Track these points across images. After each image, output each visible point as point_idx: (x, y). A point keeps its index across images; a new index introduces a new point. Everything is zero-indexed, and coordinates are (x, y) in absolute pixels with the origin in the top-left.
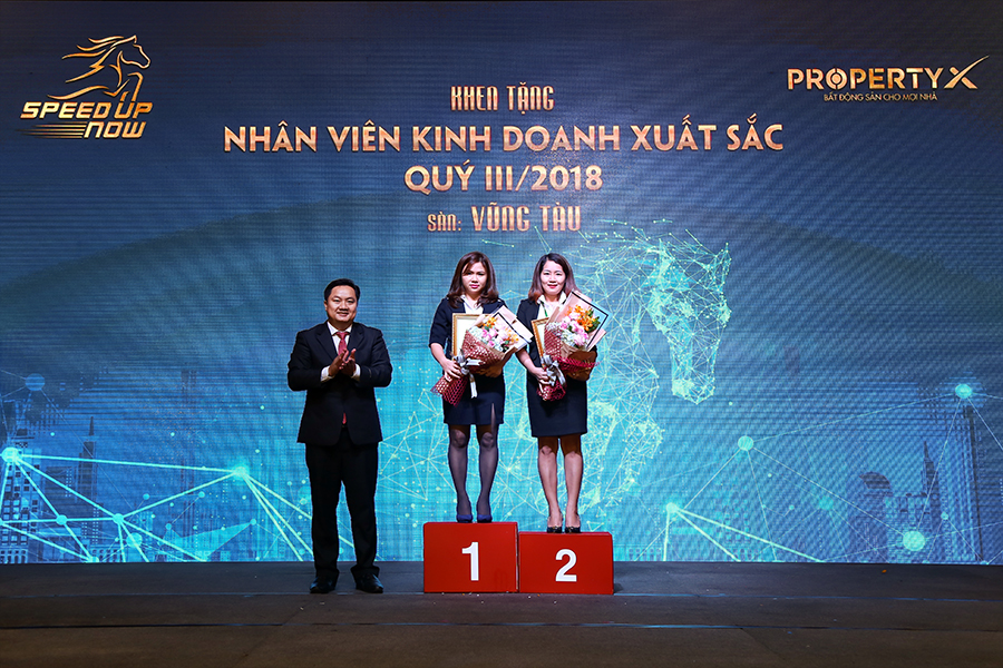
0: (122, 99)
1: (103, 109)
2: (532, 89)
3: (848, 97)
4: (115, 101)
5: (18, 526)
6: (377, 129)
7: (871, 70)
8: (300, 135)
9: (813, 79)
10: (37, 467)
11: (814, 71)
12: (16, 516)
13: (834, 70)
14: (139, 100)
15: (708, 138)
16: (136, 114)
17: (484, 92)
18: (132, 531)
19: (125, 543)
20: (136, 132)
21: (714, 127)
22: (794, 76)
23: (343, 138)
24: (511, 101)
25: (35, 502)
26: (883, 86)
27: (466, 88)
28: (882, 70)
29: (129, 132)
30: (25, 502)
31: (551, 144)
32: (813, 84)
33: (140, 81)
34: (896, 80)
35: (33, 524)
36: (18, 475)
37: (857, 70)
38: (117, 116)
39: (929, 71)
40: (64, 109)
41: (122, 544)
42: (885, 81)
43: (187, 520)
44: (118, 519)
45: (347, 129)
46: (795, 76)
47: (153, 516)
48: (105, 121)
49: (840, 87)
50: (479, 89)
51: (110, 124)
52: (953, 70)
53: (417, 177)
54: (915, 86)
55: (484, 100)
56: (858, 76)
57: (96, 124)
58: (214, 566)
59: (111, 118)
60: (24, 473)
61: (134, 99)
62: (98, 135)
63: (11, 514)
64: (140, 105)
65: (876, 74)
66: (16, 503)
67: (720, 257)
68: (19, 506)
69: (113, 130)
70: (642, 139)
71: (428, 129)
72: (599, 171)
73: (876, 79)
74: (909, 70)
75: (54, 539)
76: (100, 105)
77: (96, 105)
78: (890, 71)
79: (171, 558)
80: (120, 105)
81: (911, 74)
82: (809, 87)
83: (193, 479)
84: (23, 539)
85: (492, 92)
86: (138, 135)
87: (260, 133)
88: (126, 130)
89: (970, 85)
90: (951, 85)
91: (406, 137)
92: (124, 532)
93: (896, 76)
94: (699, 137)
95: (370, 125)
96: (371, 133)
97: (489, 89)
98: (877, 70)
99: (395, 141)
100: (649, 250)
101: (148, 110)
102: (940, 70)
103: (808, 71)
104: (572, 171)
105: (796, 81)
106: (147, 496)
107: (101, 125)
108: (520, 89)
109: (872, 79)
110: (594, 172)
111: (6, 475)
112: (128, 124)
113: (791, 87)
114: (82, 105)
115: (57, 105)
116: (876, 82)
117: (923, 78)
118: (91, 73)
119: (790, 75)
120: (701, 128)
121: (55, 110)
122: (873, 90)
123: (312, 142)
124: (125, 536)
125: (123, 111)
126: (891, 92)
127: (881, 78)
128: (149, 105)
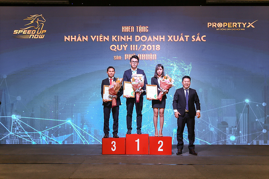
0: (39, 29)
1: (34, 32)
2: (143, 27)
3: (223, 29)
4: (37, 30)
5: (16, 134)
6: (103, 36)
7: (229, 23)
8: (84, 38)
9: (214, 25)
10: (20, 120)
12: (16, 132)
13: (219, 23)
15: (187, 38)
16: (42, 33)
17: (130, 28)
18: (43, 136)
19: (42, 138)
20: (42, 37)
21: (189, 36)
22: (209, 24)
23: (94, 38)
25: (20, 128)
26: (231, 27)
27: (126, 27)
28: (231, 23)
29: (40, 37)
30: (18, 129)
31: (147, 40)
33: (43, 25)
35: (20, 134)
36: (16, 122)
38: (37, 33)
39: (243, 23)
40: (24, 32)
41: (41, 139)
42: (232, 26)
43: (56, 133)
44: (40, 133)
45: (95, 36)
46: (210, 24)
47: (48, 132)
48: (34, 34)
51: (36, 35)
52: (249, 23)
53: (113, 48)
54: (239, 27)
55: (130, 30)
56: (225, 24)
60: (17, 121)
61: (41, 29)
62: (33, 38)
63: (14, 131)
64: (43, 31)
66: (15, 128)
68: (16, 129)
69: (36, 36)
70: (170, 39)
71: (116, 36)
72: (159, 46)
73: (230, 25)
74: (238, 23)
75: (25, 137)
77: (32, 31)
78: (233, 23)
79: (53, 143)
80: (38, 31)
81: (239, 24)
82: (213, 27)
83: (58, 123)
84: (17, 137)
85: (132, 28)
87: (73, 37)
89: (253, 27)
90: (248, 27)
91: (111, 38)
92: (41, 136)
93: (235, 24)
94: (185, 38)
95: (101, 35)
96: (101, 37)
97: (132, 27)
99: (108, 39)
100: (171, 65)
102: (246, 23)
103: (213, 23)
104: (152, 46)
105: (210, 26)
106: (47, 127)
107: (33, 35)
108: (140, 27)
109: (229, 25)
111: (13, 122)
113: (208, 27)
114: (29, 31)
115: (22, 31)
116: (230, 26)
117: (242, 25)
118: (30, 23)
120: (185, 36)
121: (22, 32)
122: (229, 28)
123: (87, 39)
124: (42, 137)
125: (39, 32)
126: (233, 28)
127: (231, 25)
128: (45, 31)
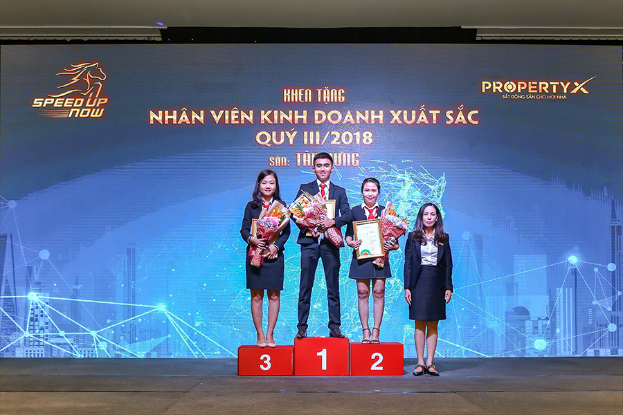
0: (90, 97)
1: (80, 101)
2: (332, 91)
3: (516, 97)
4: (86, 98)
5: (39, 337)
6: (240, 112)
7: (530, 83)
8: (194, 115)
9: (497, 87)
10: (47, 303)
11: (497, 83)
12: (37, 331)
13: (508, 83)
14: (100, 97)
15: (435, 118)
16: (98, 104)
17: (303, 92)
18: (101, 340)
19: (97, 347)
20: (99, 114)
21: (439, 112)
22: (485, 85)
23: (219, 117)
24: (319, 98)
25: (47, 324)
26: (536, 91)
27: (293, 90)
28: (536, 83)
29: (94, 114)
30: (42, 324)
31: (342, 120)
33: (100, 88)
34: (544, 88)
35: (47, 336)
36: (37, 308)
37: (521, 83)
38: (87, 105)
39: (562, 84)
40: (57, 102)
42: (538, 89)
43: (132, 334)
44: (93, 333)
45: (222, 112)
46: (487, 85)
47: (113, 332)
49: (512, 91)
50: (300, 91)
51: (83, 110)
52: (576, 84)
53: (263, 138)
54: (554, 91)
55: (303, 97)
56: (522, 85)
57: (75, 110)
58: (148, 360)
59: (84, 106)
60: (40, 307)
61: (97, 96)
62: (76, 116)
63: (34, 330)
64: (100, 99)
65: (532, 85)
66: (37, 324)
69: (85, 113)
70: (396, 118)
71: (269, 112)
72: (370, 134)
73: (533, 87)
74: (551, 83)
75: (59, 344)
76: (77, 100)
77: (75, 100)
78: (541, 83)
79: (123, 356)
80: (89, 100)
81: (552, 85)
82: (494, 91)
83: (135, 311)
84: (41, 344)
85: (308, 93)
86: (100, 116)
87: (170, 114)
88: (93, 112)
89: (585, 92)
90: (575, 91)
91: (257, 116)
92: (97, 341)
93: (544, 86)
94: (429, 117)
95: (235, 110)
96: (236, 114)
97: (306, 91)
98: (533, 83)
99: (250, 118)
101: (105, 102)
102: (569, 83)
103: (494, 83)
104: (354, 134)
105: (487, 88)
106: (109, 321)
107: (78, 110)
108: (325, 91)
109: (530, 88)
110: (367, 135)
111: (31, 308)
112: (94, 110)
113: (484, 91)
114: (68, 100)
115: (53, 100)
116: (532, 89)
117: (559, 88)
118: (72, 83)
119: (483, 85)
120: (431, 112)
121: (52, 103)
122: (530, 93)
123: (201, 119)
125: (91, 103)
126: (541, 94)
127: (535, 87)
128: (106, 100)
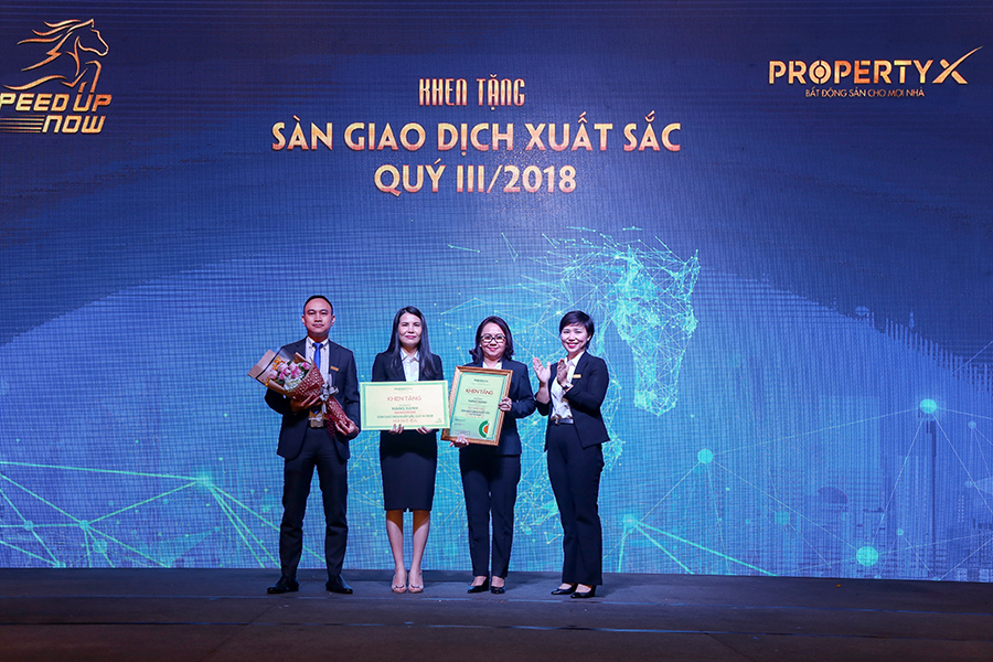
0: (80, 91)
1: (62, 100)
2: (503, 82)
3: (830, 93)
4: (73, 93)
7: (857, 62)
9: (795, 72)
11: (797, 63)
13: (818, 63)
14: (98, 91)
16: (95, 107)
20: (96, 127)
22: (776, 69)
24: (481, 95)
25: (3, 508)
26: (867, 81)
28: (868, 63)
29: (88, 127)
32: (795, 78)
33: (99, 70)
34: (882, 74)
37: (841, 63)
38: (76, 109)
39: (917, 63)
40: (21, 101)
41: (88, 550)
42: (871, 75)
44: (84, 525)
46: (777, 69)
47: (118, 523)
48: (64, 114)
49: (823, 81)
50: (448, 81)
51: (68, 118)
52: (944, 63)
54: (902, 81)
55: (453, 94)
56: (843, 69)
57: (54, 117)
58: (178, 572)
59: (69, 111)
61: (92, 90)
62: (56, 130)
64: (99, 97)
65: (861, 67)
67: (689, 265)
69: (72, 124)
72: (573, 172)
73: (861, 72)
74: (897, 63)
76: (58, 97)
77: (53, 97)
78: (877, 63)
79: (136, 564)
80: (79, 97)
81: (899, 67)
82: (791, 81)
83: (157, 487)
86: (98, 130)
88: (86, 124)
89: (961, 80)
90: (940, 79)
92: (89, 538)
93: (883, 69)
97: (458, 82)
98: (864, 63)
100: (617, 257)
101: (107, 103)
102: (929, 63)
103: (791, 64)
104: (545, 171)
105: (778, 75)
106: (111, 503)
107: (59, 118)
108: (490, 82)
109: (858, 72)
110: (568, 173)
112: (87, 118)
113: (771, 81)
114: (40, 96)
115: (13, 96)
116: (861, 76)
117: (912, 71)
118: (46, 61)
119: (772, 69)
121: (11, 102)
122: (857, 84)
124: (91, 542)
125: (82, 104)
126: (876, 87)
127: (867, 71)
128: (109, 98)
